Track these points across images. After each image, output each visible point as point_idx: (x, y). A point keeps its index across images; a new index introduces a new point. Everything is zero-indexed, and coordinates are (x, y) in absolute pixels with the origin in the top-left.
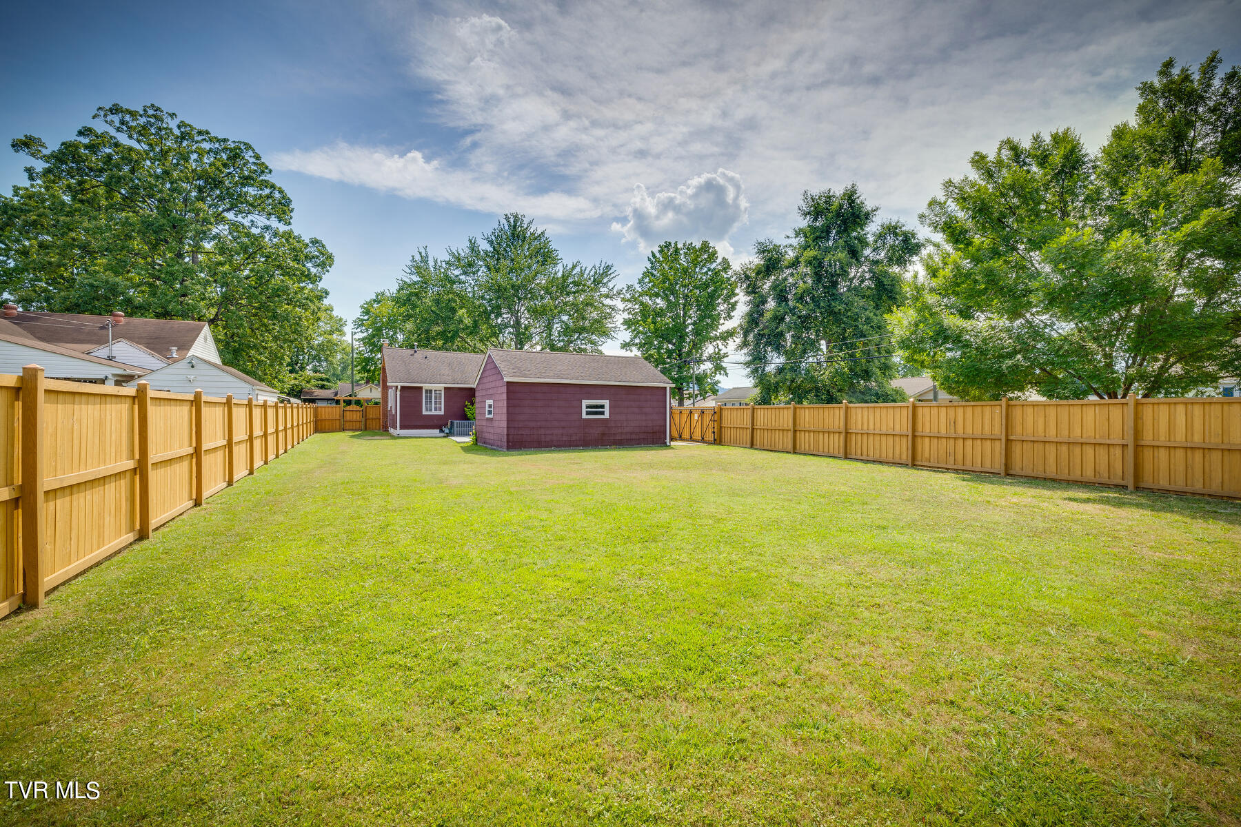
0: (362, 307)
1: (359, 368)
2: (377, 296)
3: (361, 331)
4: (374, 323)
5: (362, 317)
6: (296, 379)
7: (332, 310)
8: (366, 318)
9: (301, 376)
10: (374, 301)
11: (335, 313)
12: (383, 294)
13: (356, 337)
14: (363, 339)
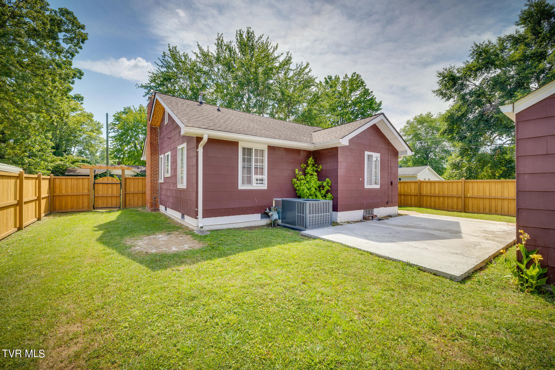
0: (114, 116)
1: (112, 156)
2: (125, 110)
3: (114, 131)
4: (124, 126)
5: (114, 122)
6: (61, 160)
7: (92, 117)
8: (117, 123)
9: (66, 158)
10: (123, 113)
11: (95, 119)
12: (129, 108)
13: (110, 135)
14: (115, 137)
